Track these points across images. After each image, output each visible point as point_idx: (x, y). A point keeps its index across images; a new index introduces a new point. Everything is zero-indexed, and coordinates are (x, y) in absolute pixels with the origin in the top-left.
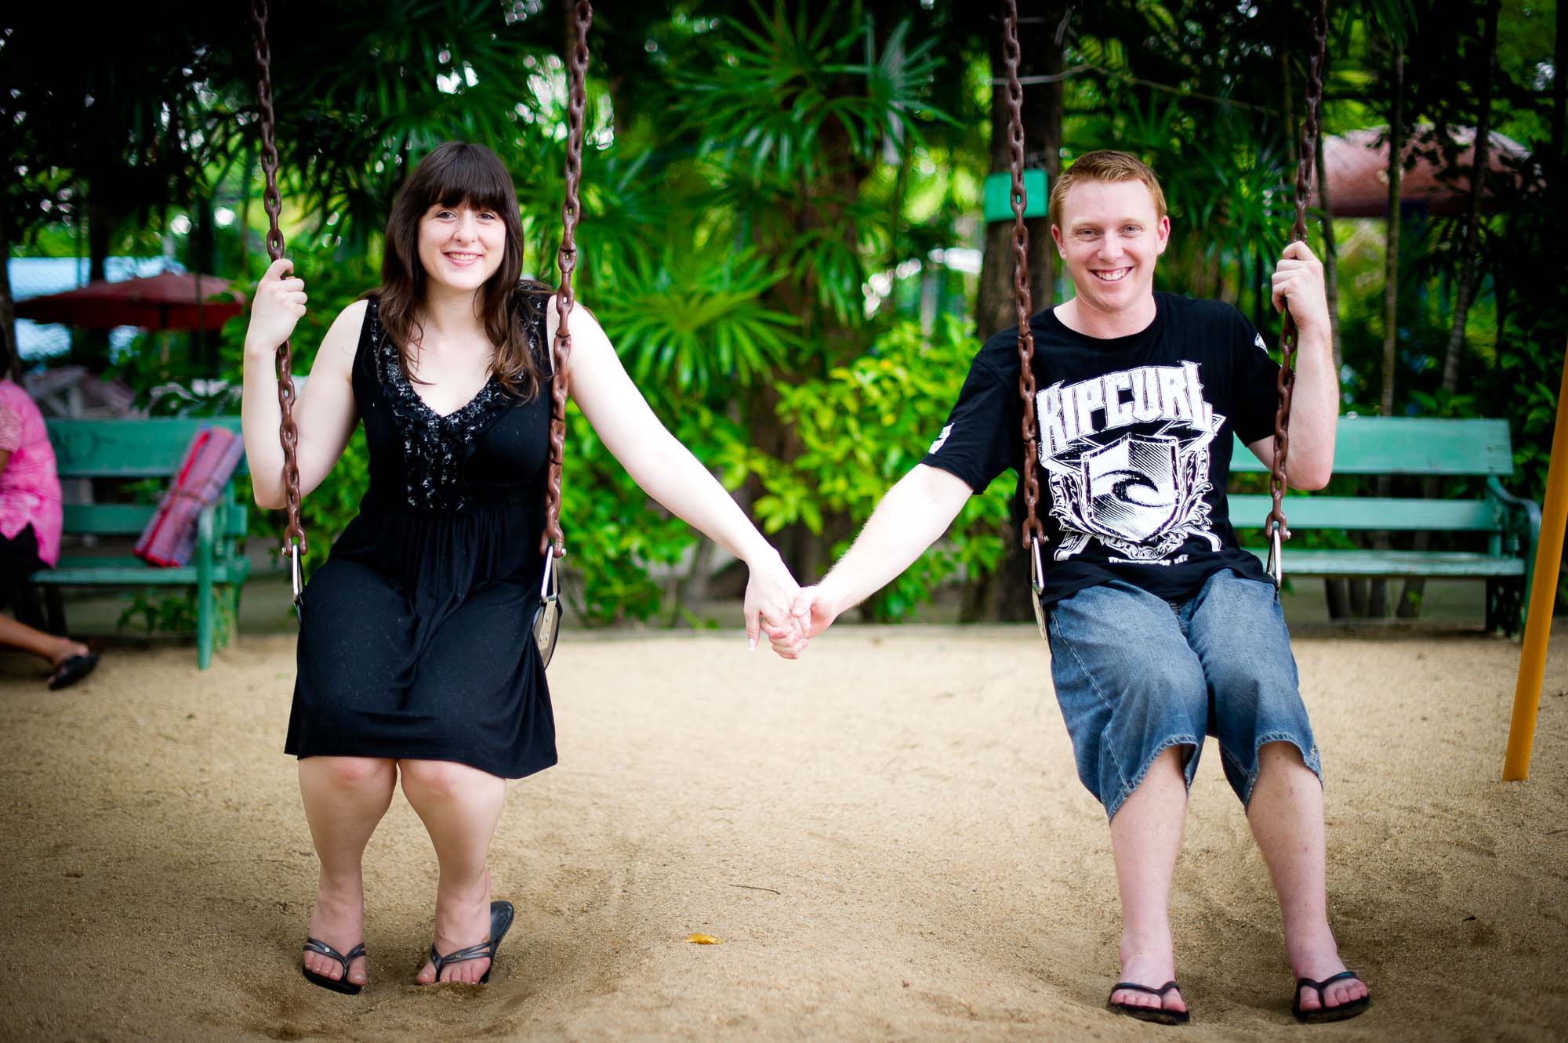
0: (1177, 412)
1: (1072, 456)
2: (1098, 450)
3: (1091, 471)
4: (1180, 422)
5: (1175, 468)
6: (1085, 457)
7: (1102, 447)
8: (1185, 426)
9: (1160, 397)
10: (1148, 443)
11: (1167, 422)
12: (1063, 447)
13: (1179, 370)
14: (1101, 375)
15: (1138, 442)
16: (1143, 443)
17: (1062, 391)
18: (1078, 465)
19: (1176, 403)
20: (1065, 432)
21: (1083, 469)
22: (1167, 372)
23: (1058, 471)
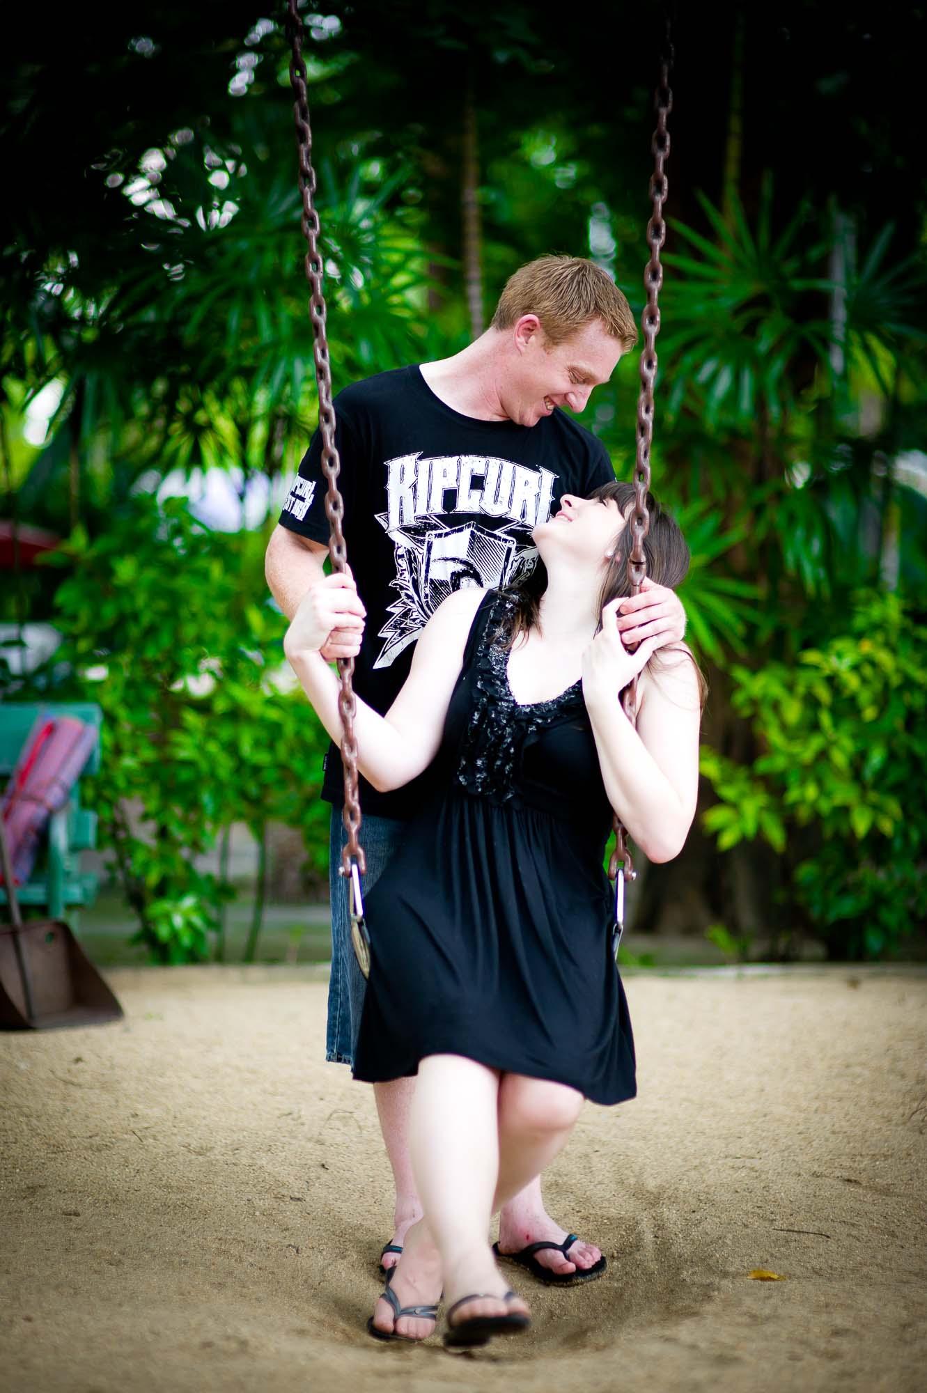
0: (523, 515)
1: (416, 532)
2: (444, 531)
3: (432, 552)
4: (523, 526)
5: (505, 568)
6: (430, 536)
7: (448, 530)
8: (527, 531)
9: (511, 495)
10: (487, 538)
11: (512, 522)
12: (410, 521)
13: (537, 475)
14: (459, 454)
15: (479, 533)
16: (483, 536)
17: (419, 462)
18: (423, 541)
19: (525, 506)
20: (415, 506)
21: (425, 547)
22: (523, 473)
23: (402, 542)
